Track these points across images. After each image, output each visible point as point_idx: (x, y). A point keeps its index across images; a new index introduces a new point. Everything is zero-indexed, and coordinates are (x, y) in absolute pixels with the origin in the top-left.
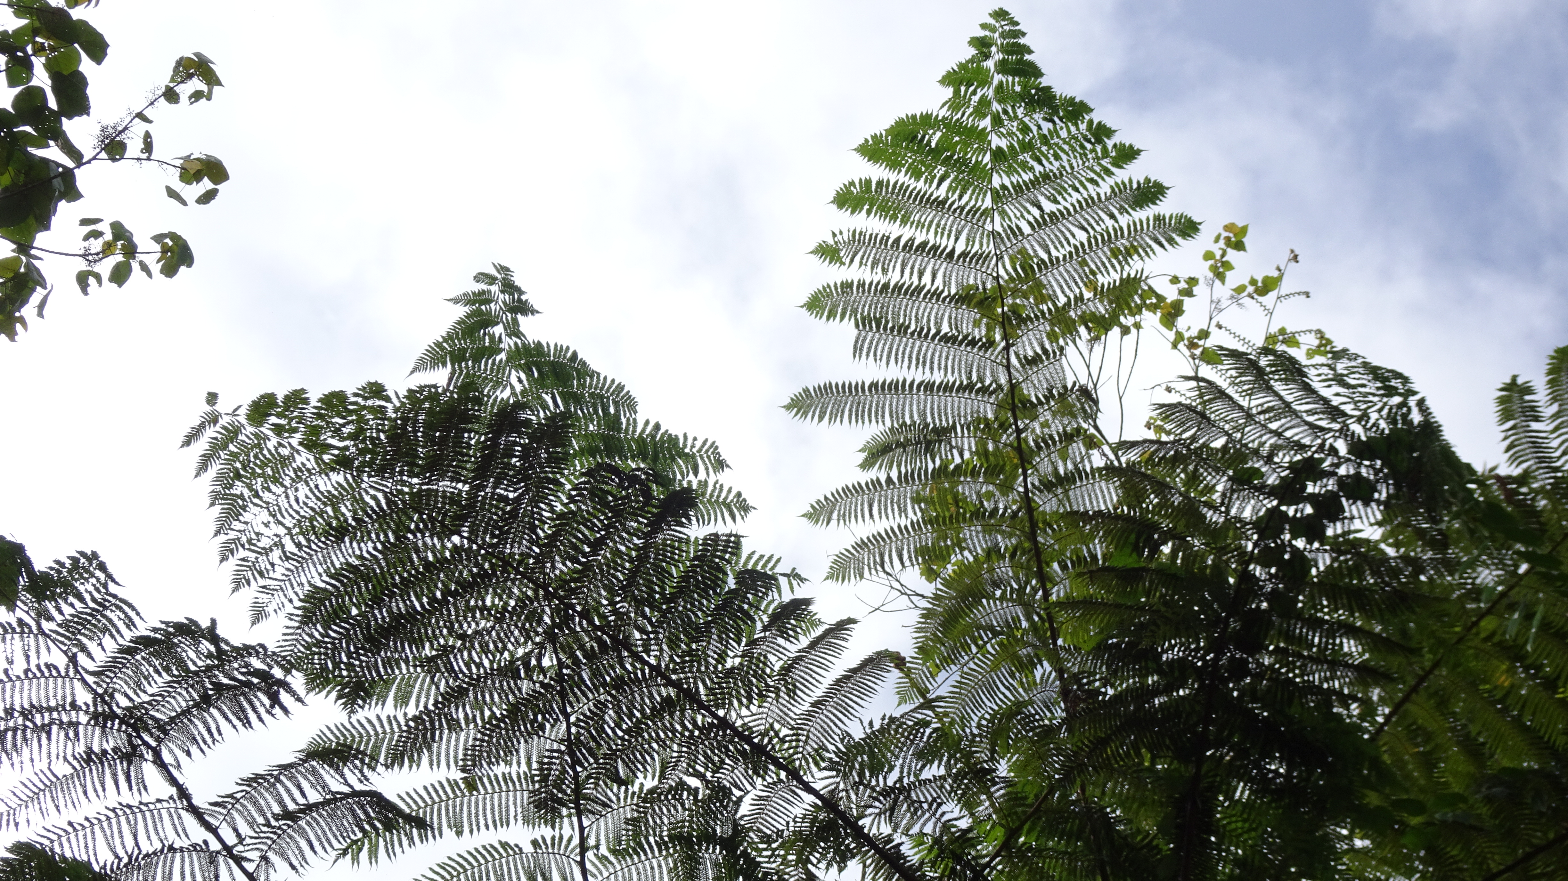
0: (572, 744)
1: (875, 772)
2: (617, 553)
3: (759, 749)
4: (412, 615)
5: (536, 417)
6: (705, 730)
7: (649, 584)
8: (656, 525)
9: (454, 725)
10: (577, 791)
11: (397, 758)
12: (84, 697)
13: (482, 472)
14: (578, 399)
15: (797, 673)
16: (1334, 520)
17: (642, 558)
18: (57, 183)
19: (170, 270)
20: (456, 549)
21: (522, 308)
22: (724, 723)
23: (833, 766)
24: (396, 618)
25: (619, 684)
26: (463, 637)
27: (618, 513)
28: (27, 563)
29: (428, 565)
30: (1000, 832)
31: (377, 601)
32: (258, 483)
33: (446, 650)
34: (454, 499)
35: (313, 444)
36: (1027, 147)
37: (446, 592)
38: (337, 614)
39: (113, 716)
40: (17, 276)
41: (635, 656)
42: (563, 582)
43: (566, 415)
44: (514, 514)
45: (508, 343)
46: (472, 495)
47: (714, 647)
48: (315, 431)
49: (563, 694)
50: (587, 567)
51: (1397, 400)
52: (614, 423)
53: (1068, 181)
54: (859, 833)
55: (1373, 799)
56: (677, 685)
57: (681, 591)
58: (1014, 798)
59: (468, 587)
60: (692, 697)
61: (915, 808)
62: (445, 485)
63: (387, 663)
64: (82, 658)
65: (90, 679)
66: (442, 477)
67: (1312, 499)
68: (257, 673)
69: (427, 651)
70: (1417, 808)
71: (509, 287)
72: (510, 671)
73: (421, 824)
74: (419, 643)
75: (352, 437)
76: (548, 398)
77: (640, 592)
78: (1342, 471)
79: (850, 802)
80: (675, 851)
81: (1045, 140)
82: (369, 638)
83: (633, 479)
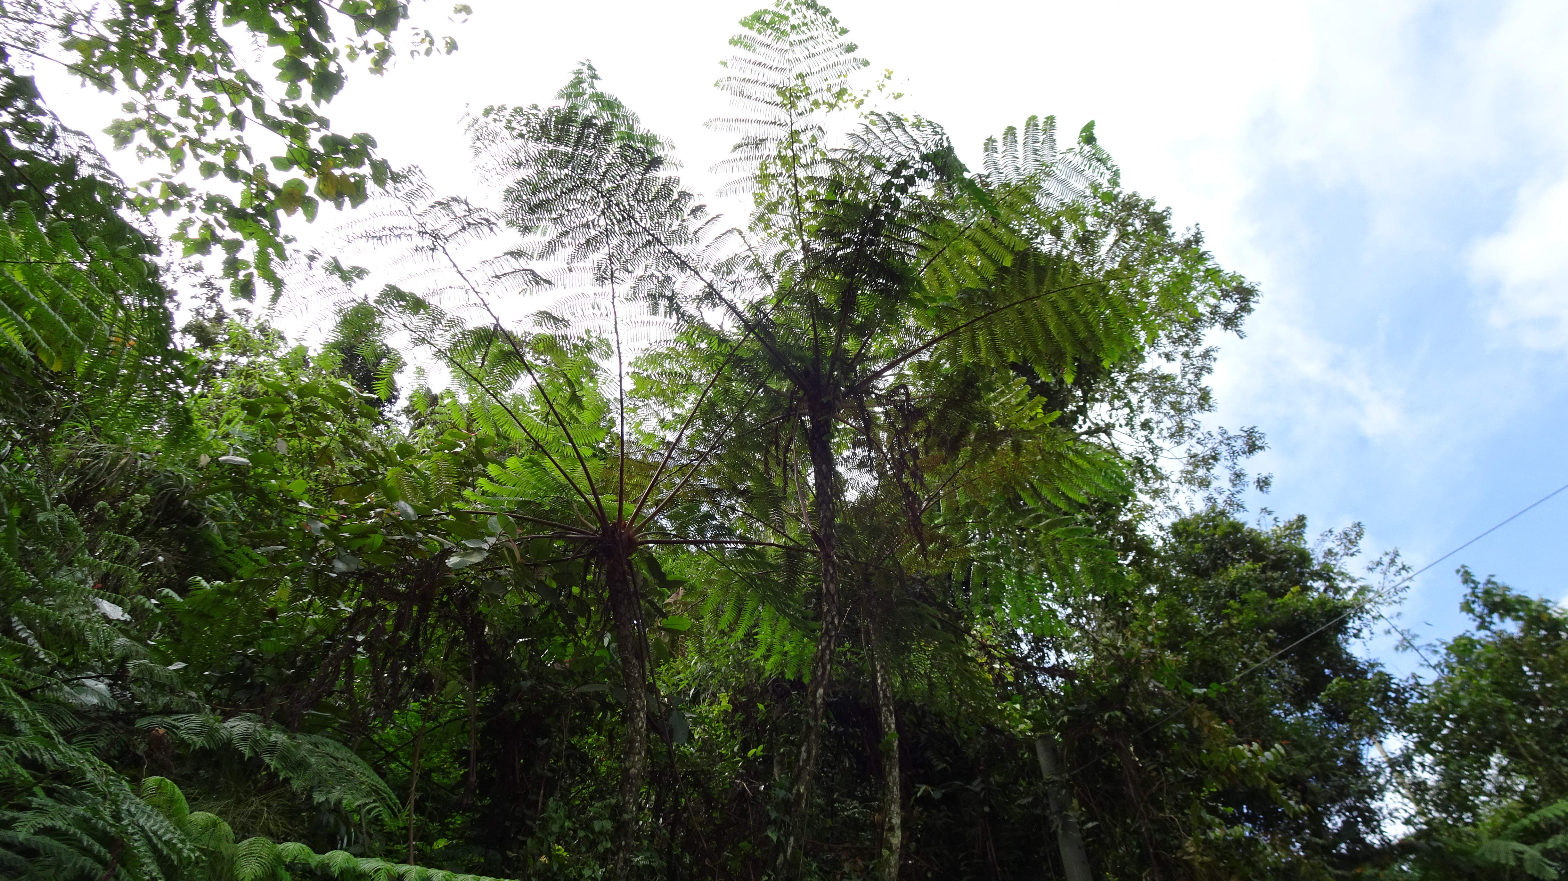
0: (611, 257)
1: (728, 273)
2: (630, 181)
3: (684, 263)
4: (548, 201)
5: (600, 123)
6: (663, 254)
7: (643, 194)
8: (647, 170)
9: (563, 245)
10: (612, 274)
11: (541, 256)
12: (415, 225)
13: (577, 143)
14: (617, 117)
15: (699, 234)
16: (912, 185)
17: (641, 184)
18: (401, 9)
19: (449, 52)
20: (566, 175)
21: (595, 77)
22: (670, 252)
23: (713, 271)
24: (541, 201)
25: (630, 234)
26: (568, 211)
27: (631, 164)
28: (389, 167)
29: (555, 181)
30: (775, 300)
31: (534, 193)
32: (486, 142)
33: (561, 216)
34: (566, 154)
35: (509, 127)
36: (805, 24)
37: (562, 192)
38: (518, 198)
39: (426, 233)
40: (384, 50)
41: (636, 222)
42: (608, 191)
43: (612, 123)
44: (590, 162)
45: (589, 91)
46: (573, 154)
47: (668, 221)
48: (509, 122)
49: (607, 236)
50: (619, 186)
51: (939, 137)
52: (631, 128)
53: (820, 40)
54: (721, 298)
55: (917, 295)
56: (653, 235)
57: (656, 198)
58: (781, 288)
59: (570, 190)
60: (658, 240)
61: (743, 289)
62: (562, 148)
63: (538, 219)
64: (413, 208)
65: (417, 217)
66: (561, 144)
67: (904, 177)
68: (485, 219)
69: (554, 216)
70: (933, 300)
71: (590, 68)
72: (587, 226)
73: (549, 282)
74: (550, 212)
75: (526, 125)
76: (605, 115)
77: (640, 197)
78: (916, 166)
79: (718, 286)
80: (650, 301)
81: (812, 22)
82: (530, 209)
83: (638, 151)
